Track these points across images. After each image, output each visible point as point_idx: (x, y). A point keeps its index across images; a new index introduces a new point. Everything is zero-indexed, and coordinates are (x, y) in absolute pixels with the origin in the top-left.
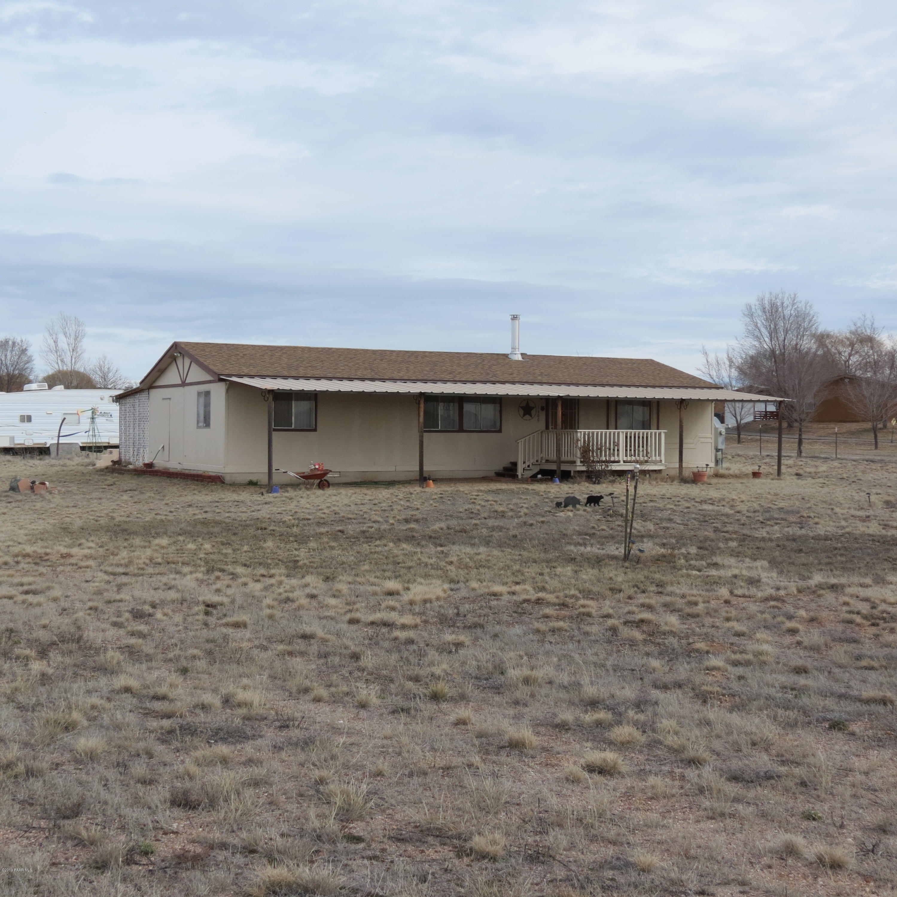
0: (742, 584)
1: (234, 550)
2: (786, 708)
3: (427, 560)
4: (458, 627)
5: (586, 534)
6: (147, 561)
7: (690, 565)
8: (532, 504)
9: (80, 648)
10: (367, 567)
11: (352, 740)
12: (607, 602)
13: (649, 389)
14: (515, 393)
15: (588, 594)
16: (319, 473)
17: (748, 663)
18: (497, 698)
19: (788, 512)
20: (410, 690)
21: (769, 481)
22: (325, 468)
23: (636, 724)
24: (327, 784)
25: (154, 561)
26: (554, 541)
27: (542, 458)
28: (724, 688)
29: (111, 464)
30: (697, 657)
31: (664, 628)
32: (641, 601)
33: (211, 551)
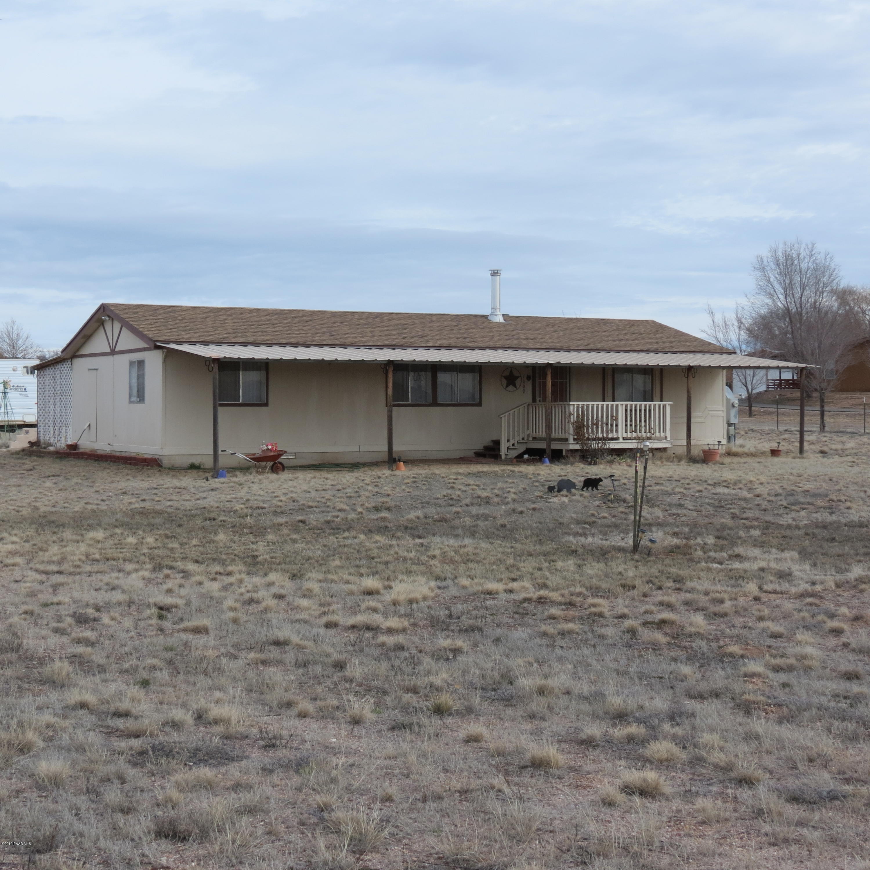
0: (772, 578)
1: (182, 544)
2: (844, 719)
3: (406, 554)
4: (453, 631)
5: (586, 523)
6: (84, 558)
7: (709, 557)
8: (520, 488)
9: (20, 657)
10: (337, 563)
11: (351, 761)
12: (620, 601)
13: (651, 355)
14: (498, 360)
15: (595, 591)
16: (272, 454)
17: (790, 669)
18: (509, 711)
19: (814, 496)
20: (408, 703)
21: (790, 459)
22: (279, 449)
23: (674, 738)
24: (333, 810)
25: (91, 557)
26: (549, 531)
27: (528, 435)
28: (769, 697)
29: (28, 445)
30: (730, 662)
31: (689, 629)
32: (660, 598)
33: (154, 545)
